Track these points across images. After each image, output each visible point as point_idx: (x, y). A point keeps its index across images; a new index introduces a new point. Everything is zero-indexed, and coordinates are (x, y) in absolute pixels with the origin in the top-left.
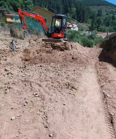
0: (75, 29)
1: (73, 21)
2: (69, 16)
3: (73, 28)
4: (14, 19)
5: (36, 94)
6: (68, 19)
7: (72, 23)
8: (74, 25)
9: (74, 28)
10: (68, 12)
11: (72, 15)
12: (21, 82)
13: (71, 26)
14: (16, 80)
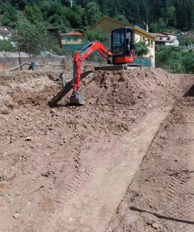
0: (172, 44)
1: (170, 30)
2: (162, 22)
3: (168, 42)
4: (72, 40)
5: (77, 135)
6: (161, 27)
7: (167, 35)
8: (170, 36)
9: (171, 42)
10: (161, 17)
11: (167, 21)
12: (65, 125)
13: (164, 39)
14: (60, 123)
